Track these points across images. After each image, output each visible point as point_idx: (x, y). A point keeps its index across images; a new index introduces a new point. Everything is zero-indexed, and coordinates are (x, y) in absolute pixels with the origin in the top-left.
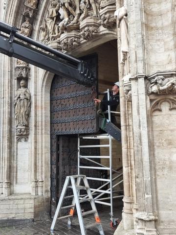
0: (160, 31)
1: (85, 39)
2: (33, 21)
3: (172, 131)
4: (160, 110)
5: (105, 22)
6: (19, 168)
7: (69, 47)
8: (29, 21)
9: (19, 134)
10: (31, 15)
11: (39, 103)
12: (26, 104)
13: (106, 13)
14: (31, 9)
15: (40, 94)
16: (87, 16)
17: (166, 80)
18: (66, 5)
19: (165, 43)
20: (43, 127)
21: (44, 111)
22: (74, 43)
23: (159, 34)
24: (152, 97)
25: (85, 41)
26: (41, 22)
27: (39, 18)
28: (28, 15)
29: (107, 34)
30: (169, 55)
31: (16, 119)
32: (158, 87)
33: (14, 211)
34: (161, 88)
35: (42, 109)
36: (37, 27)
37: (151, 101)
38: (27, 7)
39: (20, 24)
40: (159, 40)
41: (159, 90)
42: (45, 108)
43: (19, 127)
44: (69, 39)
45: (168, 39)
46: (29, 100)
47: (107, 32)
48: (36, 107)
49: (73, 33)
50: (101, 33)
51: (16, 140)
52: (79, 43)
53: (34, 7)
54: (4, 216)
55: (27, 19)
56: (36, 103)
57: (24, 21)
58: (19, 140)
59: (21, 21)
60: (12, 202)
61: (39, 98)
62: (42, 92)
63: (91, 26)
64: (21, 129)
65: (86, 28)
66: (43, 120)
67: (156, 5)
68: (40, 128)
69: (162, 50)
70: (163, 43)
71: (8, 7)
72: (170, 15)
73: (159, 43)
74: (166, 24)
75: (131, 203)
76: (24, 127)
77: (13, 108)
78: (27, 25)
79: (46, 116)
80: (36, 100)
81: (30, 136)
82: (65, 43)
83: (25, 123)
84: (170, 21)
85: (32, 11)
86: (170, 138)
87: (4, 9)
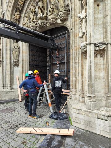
0: (98, 26)
1: (50, 24)
2: (21, 12)
3: (100, 65)
4: (97, 57)
5: (62, 18)
6: (14, 78)
7: (41, 27)
8: (19, 12)
9: (15, 63)
10: (20, 9)
11: (24, 51)
12: (18, 50)
13: (62, 14)
14: (20, 6)
15: (24, 46)
16: (52, 14)
17: (103, 45)
18: (41, 7)
19: (99, 31)
20: (26, 61)
21: (26, 54)
22: (44, 25)
23: (97, 27)
24: (95, 52)
25: (50, 25)
26: (25, 13)
27: (24, 11)
28: (19, 9)
29: (61, 23)
30: (100, 36)
31: (13, 57)
32: (99, 48)
33: (14, 96)
34: (100, 49)
35: (25, 53)
36: (23, 15)
37: (95, 53)
38: (19, 5)
39: (15, 12)
40: (97, 29)
41: (99, 49)
42: (27, 53)
43: (15, 61)
44: (42, 23)
45: (101, 30)
46: (19, 49)
47: (61, 22)
48: (22, 52)
49: (44, 21)
50: (58, 23)
51: (13, 66)
52: (46, 26)
53: (22, 5)
54: (9, 98)
55: (18, 11)
56: (22, 50)
57: (17, 11)
58: (14, 66)
59: (15, 11)
60: (13, 92)
61: (24, 48)
62: (25, 45)
63: (54, 19)
64: (16, 62)
65: (52, 20)
66: (26, 58)
67: (97, 15)
68: (24, 61)
69: (98, 33)
70: (98, 31)
71: (8, 3)
72: (102, 20)
73: (97, 31)
74: (100, 23)
75: (76, 91)
76: (17, 61)
77: (11, 52)
78: (18, 14)
79: (27, 57)
80: (22, 49)
81: (19, 65)
82: (40, 25)
83: (18, 59)
84: (102, 22)
85: (21, 7)
86: (100, 67)
87: (6, 3)
